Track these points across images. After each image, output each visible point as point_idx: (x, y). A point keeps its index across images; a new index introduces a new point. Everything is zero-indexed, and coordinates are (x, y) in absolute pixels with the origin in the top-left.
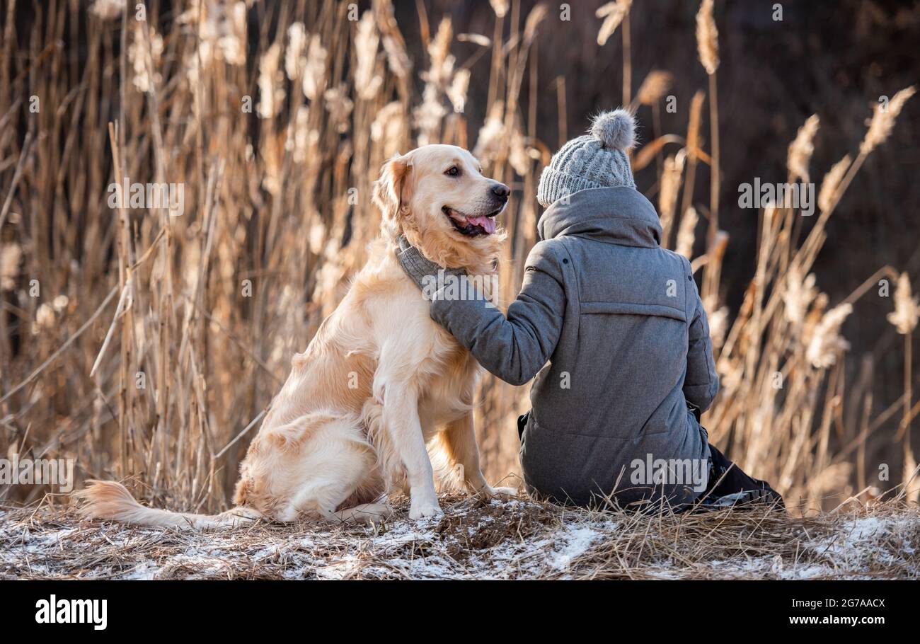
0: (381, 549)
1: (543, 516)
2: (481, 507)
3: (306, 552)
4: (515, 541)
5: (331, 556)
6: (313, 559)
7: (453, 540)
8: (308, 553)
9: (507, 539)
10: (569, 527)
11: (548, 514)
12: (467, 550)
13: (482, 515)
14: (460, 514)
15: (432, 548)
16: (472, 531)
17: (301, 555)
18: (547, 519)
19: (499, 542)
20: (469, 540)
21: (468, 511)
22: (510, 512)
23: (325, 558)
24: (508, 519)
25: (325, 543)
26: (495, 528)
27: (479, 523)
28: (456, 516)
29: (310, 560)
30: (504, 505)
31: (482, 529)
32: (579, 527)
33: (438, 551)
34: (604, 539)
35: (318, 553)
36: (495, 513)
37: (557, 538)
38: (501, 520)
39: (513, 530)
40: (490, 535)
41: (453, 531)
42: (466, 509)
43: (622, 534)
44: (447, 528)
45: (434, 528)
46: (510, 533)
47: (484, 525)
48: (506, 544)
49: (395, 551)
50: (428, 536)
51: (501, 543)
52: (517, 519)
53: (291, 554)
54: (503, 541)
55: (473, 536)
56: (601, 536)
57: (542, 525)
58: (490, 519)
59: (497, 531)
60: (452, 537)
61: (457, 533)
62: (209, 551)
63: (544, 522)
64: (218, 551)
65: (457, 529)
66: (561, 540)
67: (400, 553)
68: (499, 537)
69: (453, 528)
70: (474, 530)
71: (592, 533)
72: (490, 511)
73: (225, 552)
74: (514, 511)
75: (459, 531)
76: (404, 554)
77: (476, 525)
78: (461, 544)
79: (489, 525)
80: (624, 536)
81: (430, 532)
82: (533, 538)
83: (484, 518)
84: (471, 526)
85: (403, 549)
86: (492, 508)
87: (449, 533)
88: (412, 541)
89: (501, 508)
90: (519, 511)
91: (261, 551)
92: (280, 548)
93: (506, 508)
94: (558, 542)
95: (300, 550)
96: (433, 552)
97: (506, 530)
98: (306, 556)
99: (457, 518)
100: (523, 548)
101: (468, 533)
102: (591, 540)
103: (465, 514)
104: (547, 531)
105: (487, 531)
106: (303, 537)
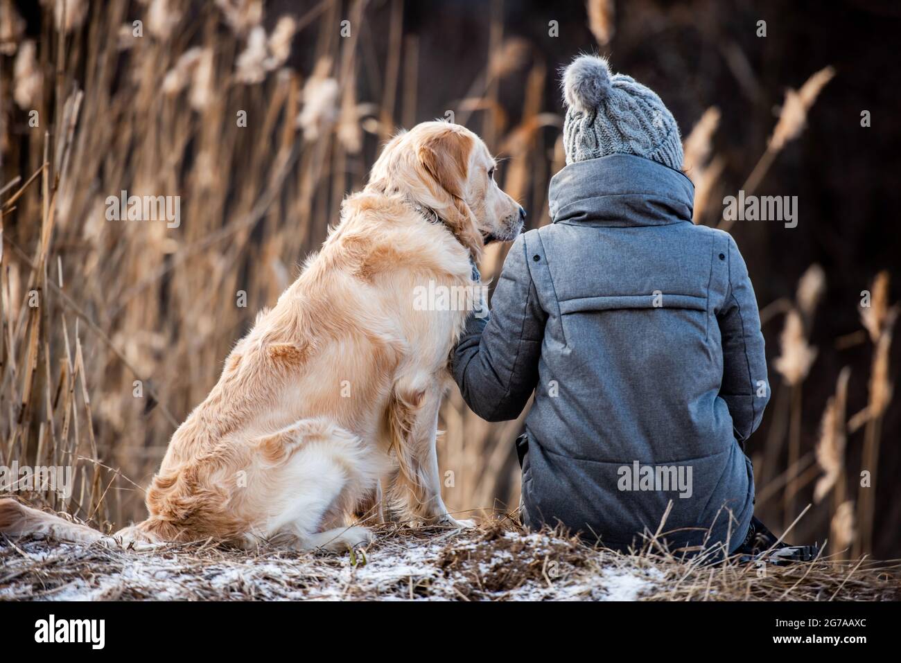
0: (370, 583)
1: (573, 557)
2: (493, 540)
3: (274, 581)
4: (540, 585)
5: (308, 588)
6: (286, 590)
7: (460, 578)
8: (279, 583)
9: (530, 582)
10: (605, 572)
11: (578, 554)
12: (479, 592)
13: (496, 549)
14: (468, 547)
15: (434, 585)
16: (484, 569)
17: (269, 584)
18: (578, 560)
19: (519, 584)
20: (481, 579)
21: (477, 543)
22: (532, 548)
23: (301, 590)
24: (529, 557)
25: (296, 572)
26: (513, 567)
27: (493, 560)
28: (462, 548)
29: (282, 592)
30: (524, 539)
31: (497, 568)
32: (618, 573)
33: (443, 591)
34: (654, 589)
35: (290, 584)
36: (513, 549)
37: (594, 584)
38: (520, 558)
39: (536, 571)
40: (507, 575)
41: (459, 568)
42: (475, 541)
43: (677, 586)
44: (451, 562)
45: (433, 561)
46: (532, 574)
47: (500, 561)
48: (528, 587)
49: (389, 587)
50: (428, 571)
51: (521, 586)
52: (541, 558)
53: (257, 582)
54: (525, 584)
55: (487, 575)
56: (651, 586)
57: (573, 567)
58: (507, 555)
59: (516, 570)
60: (458, 574)
61: (465, 569)
62: (153, 572)
63: (575, 563)
64: (164, 574)
65: (464, 564)
66: (600, 587)
67: (394, 590)
68: (519, 578)
69: (460, 563)
70: (487, 568)
71: (638, 581)
72: (506, 546)
73: (172, 574)
74: (537, 547)
75: (467, 567)
76: (399, 591)
77: (489, 561)
78: (471, 583)
79: (506, 563)
80: (679, 589)
81: (428, 566)
82: (562, 582)
83: (498, 553)
84: (482, 562)
85: (397, 586)
86: (507, 541)
87: (454, 570)
88: (408, 577)
89: (520, 543)
90: (543, 548)
91: (218, 576)
92: (244, 574)
93: (527, 543)
94: (596, 589)
95: (267, 578)
96: (435, 591)
97: (528, 570)
98: (276, 586)
99: (464, 551)
100: (551, 594)
101: (479, 572)
102: (638, 589)
103: (473, 547)
104: (580, 575)
105: (503, 570)
106: (266, 563)
